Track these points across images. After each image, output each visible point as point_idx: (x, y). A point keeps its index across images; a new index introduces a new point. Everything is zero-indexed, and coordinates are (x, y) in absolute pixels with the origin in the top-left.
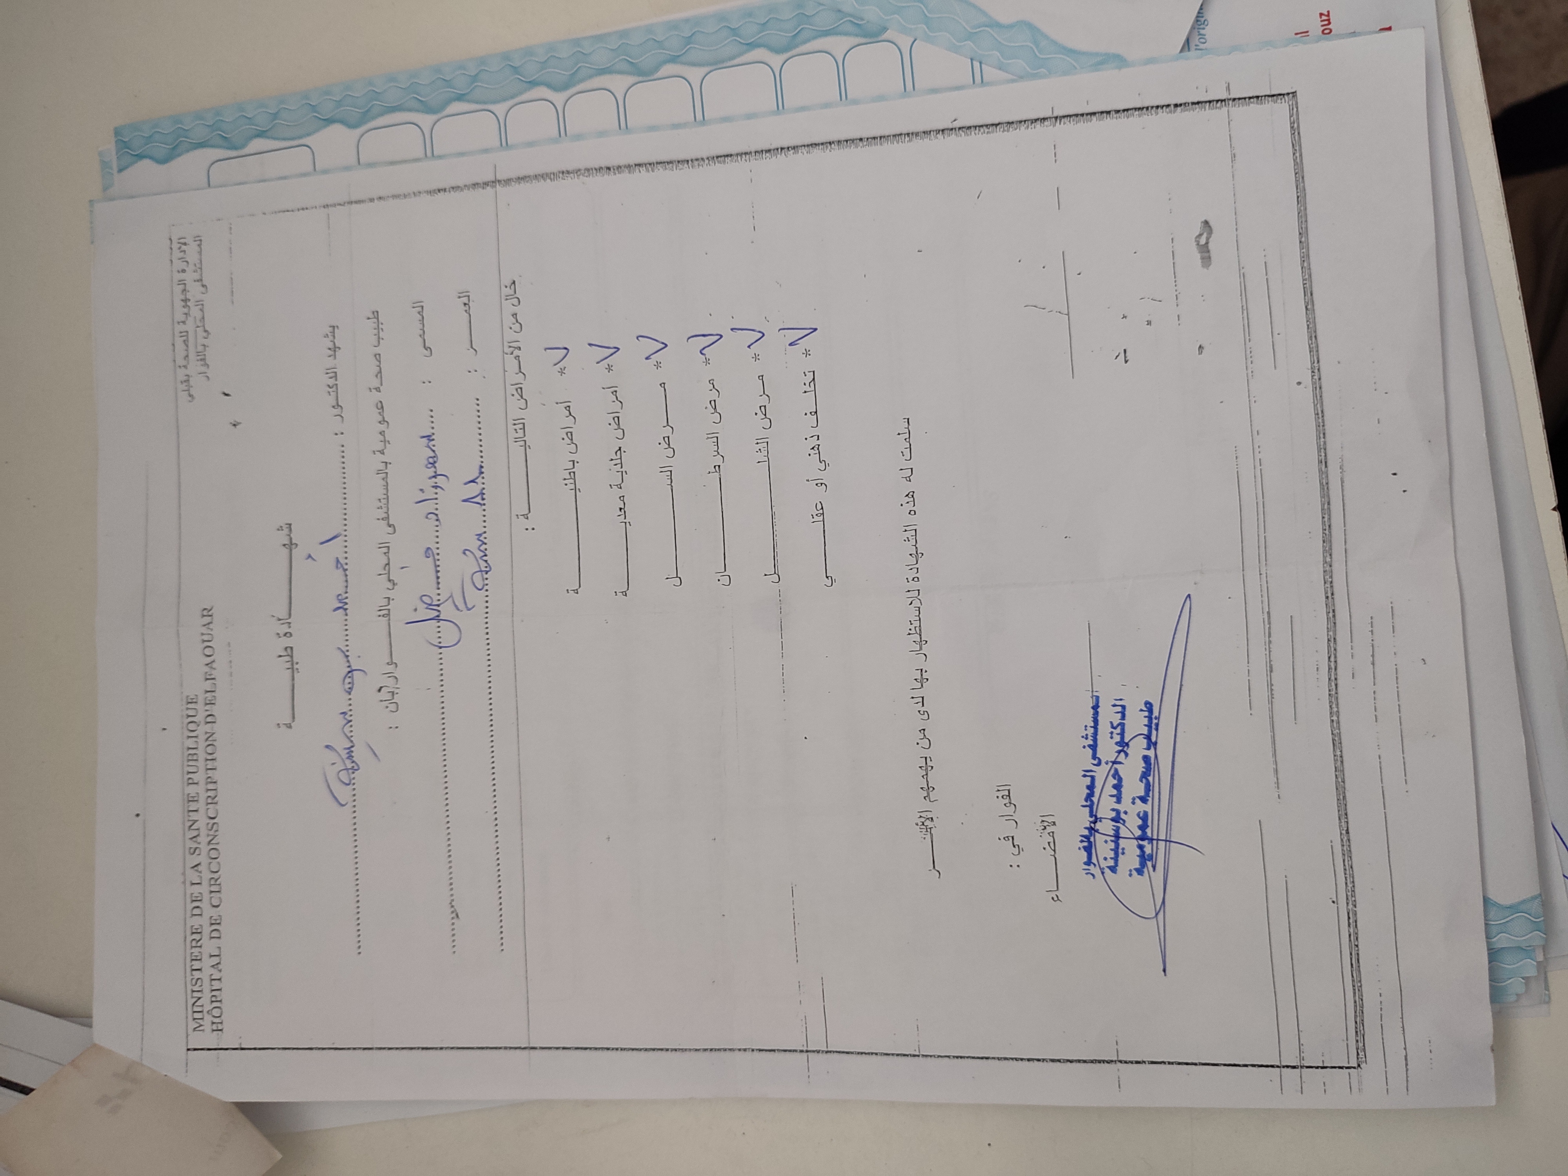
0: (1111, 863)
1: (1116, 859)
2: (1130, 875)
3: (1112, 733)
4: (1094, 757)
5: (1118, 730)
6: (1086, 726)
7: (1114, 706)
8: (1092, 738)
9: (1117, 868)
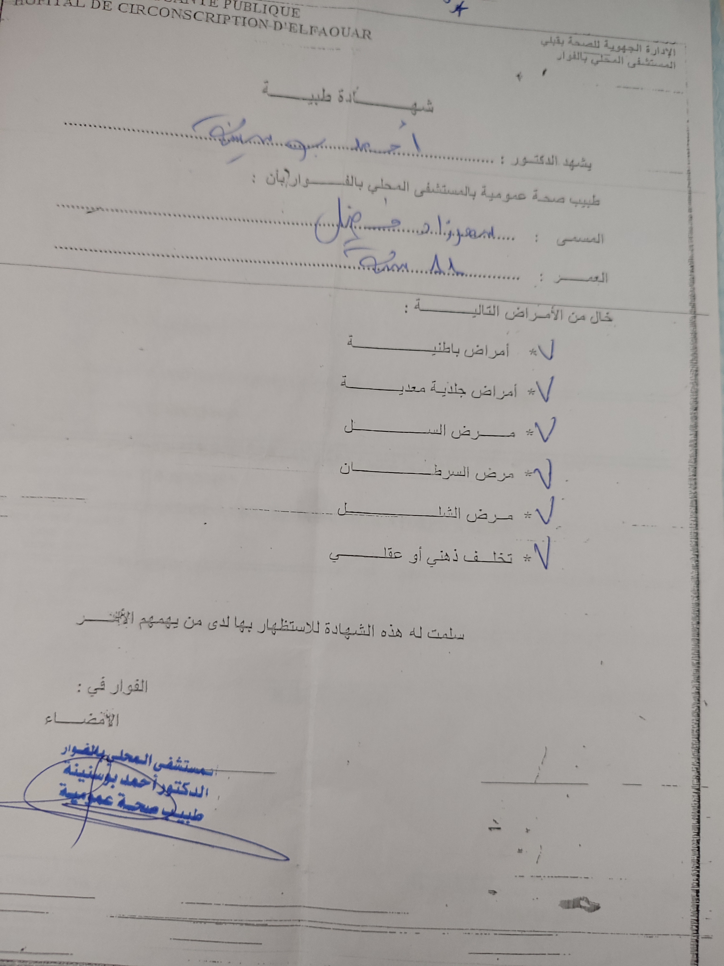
0: (73, 770)
1: (76, 774)
2: (61, 784)
3: (180, 783)
4: (162, 766)
5: (181, 789)
6: (188, 762)
7: (203, 788)
8: (177, 765)
9: (68, 774)
